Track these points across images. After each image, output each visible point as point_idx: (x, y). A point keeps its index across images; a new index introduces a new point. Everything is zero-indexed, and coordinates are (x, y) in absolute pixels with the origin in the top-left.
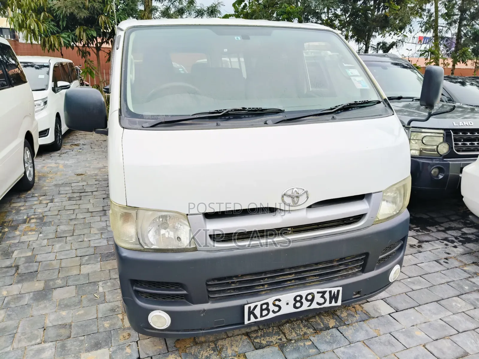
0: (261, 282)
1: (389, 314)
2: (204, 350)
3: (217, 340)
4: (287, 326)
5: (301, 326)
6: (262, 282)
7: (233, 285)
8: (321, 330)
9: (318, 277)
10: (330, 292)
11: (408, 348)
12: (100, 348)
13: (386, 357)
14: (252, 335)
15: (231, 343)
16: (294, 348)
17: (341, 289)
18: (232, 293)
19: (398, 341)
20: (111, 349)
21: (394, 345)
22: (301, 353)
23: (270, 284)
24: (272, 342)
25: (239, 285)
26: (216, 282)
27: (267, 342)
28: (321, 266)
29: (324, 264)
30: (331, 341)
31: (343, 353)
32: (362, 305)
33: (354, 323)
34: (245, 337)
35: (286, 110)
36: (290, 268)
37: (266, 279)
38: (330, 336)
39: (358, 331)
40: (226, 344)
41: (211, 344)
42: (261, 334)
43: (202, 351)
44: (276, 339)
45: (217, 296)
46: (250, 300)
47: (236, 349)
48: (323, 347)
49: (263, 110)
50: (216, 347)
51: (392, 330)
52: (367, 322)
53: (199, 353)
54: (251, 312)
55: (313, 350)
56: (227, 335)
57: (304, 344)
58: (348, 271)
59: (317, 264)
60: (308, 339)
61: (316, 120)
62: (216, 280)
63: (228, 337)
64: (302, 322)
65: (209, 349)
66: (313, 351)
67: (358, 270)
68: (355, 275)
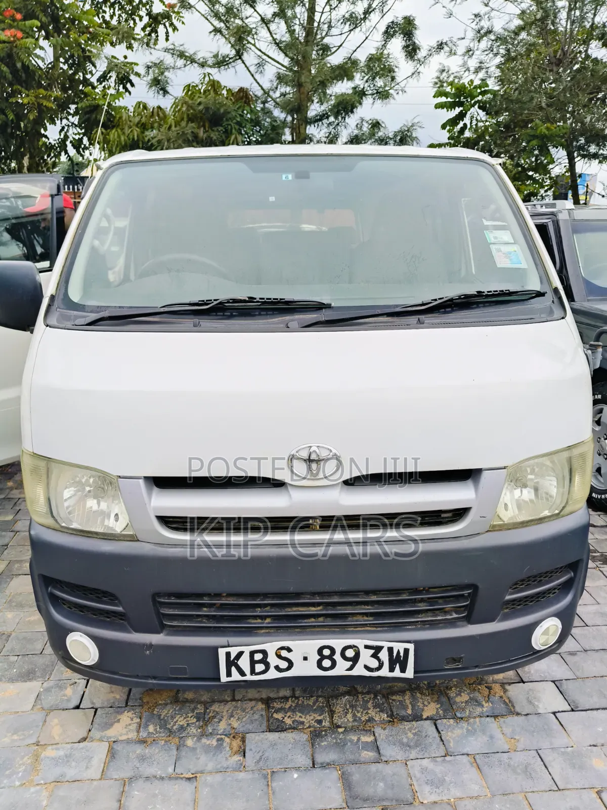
0: (256, 612)
1: (554, 713)
2: (182, 715)
3: (213, 701)
4: (344, 700)
5: (370, 705)
6: (258, 612)
7: (205, 609)
8: (404, 719)
9: (371, 618)
10: (390, 650)
11: (560, 788)
12: (30, 680)
13: (506, 797)
14: (275, 704)
15: (233, 710)
16: (336, 743)
17: (411, 647)
18: (205, 623)
19: (547, 769)
20: (45, 685)
21: (533, 775)
22: (344, 753)
23: (276, 618)
24: (303, 723)
25: (214, 611)
26: (173, 600)
27: (293, 722)
28: (374, 598)
29: (383, 594)
30: (412, 744)
31: (424, 770)
32: (507, 687)
33: (475, 718)
34: (261, 706)
35: (333, 305)
36: (313, 594)
37: (268, 608)
38: (413, 733)
39: (474, 734)
40: (223, 712)
41: (199, 706)
42: (291, 705)
43: (179, 716)
44: (312, 720)
45: (175, 623)
46: (233, 640)
47: (235, 724)
48: (389, 751)
49: (288, 303)
50: (205, 714)
51: (544, 744)
52: (502, 720)
53: (173, 718)
54: (232, 663)
55: (369, 753)
56: (234, 696)
57: (359, 739)
58: (436, 616)
59: (367, 593)
60: (370, 730)
61: (389, 324)
62: (174, 596)
63: (233, 700)
64: (375, 697)
65: (192, 714)
66: (370, 755)
67: (457, 616)
68: (451, 623)
